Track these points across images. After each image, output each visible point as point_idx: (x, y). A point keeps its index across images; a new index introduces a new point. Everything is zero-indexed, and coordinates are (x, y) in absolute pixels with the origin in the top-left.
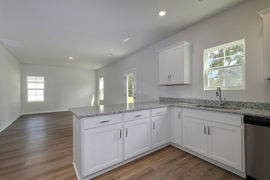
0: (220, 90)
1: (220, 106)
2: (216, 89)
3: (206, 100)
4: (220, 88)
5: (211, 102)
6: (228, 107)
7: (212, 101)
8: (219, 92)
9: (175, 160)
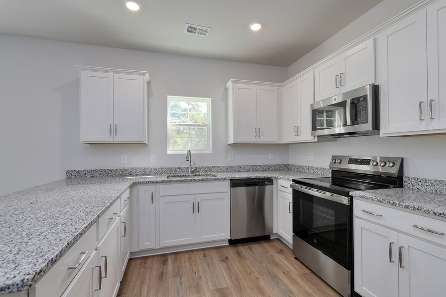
0: (190, 154)
1: (190, 174)
2: (186, 152)
3: (171, 168)
4: (190, 151)
5: (179, 170)
6: (197, 174)
7: (179, 168)
8: (189, 156)
9: (162, 273)
